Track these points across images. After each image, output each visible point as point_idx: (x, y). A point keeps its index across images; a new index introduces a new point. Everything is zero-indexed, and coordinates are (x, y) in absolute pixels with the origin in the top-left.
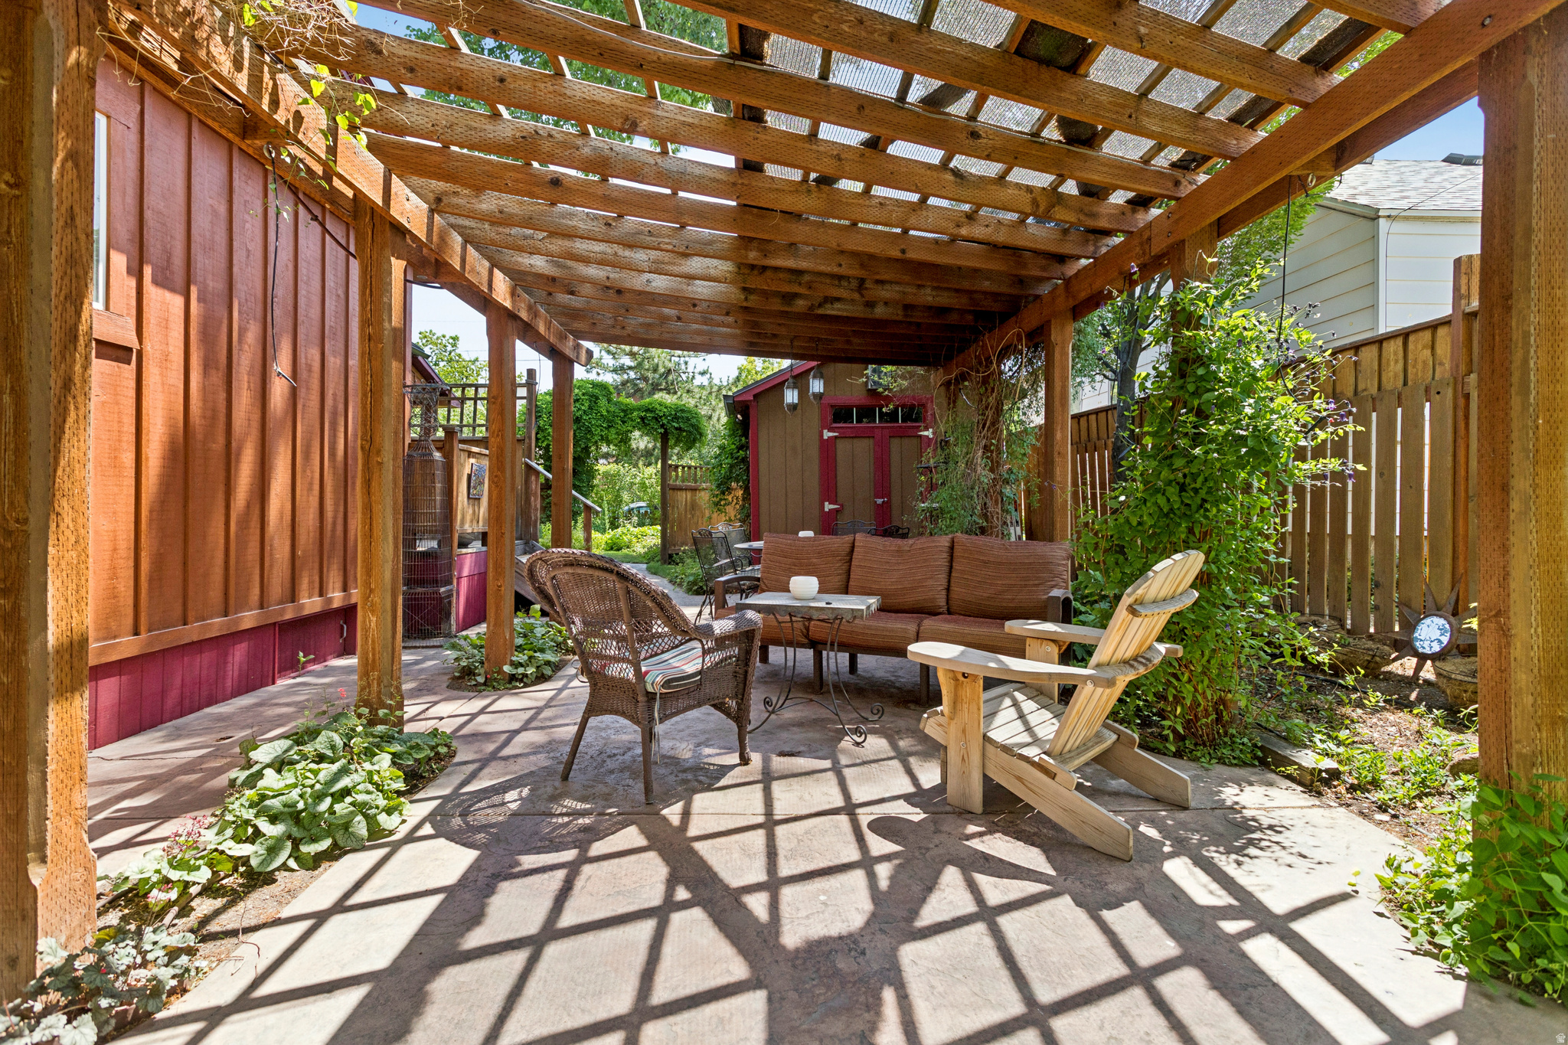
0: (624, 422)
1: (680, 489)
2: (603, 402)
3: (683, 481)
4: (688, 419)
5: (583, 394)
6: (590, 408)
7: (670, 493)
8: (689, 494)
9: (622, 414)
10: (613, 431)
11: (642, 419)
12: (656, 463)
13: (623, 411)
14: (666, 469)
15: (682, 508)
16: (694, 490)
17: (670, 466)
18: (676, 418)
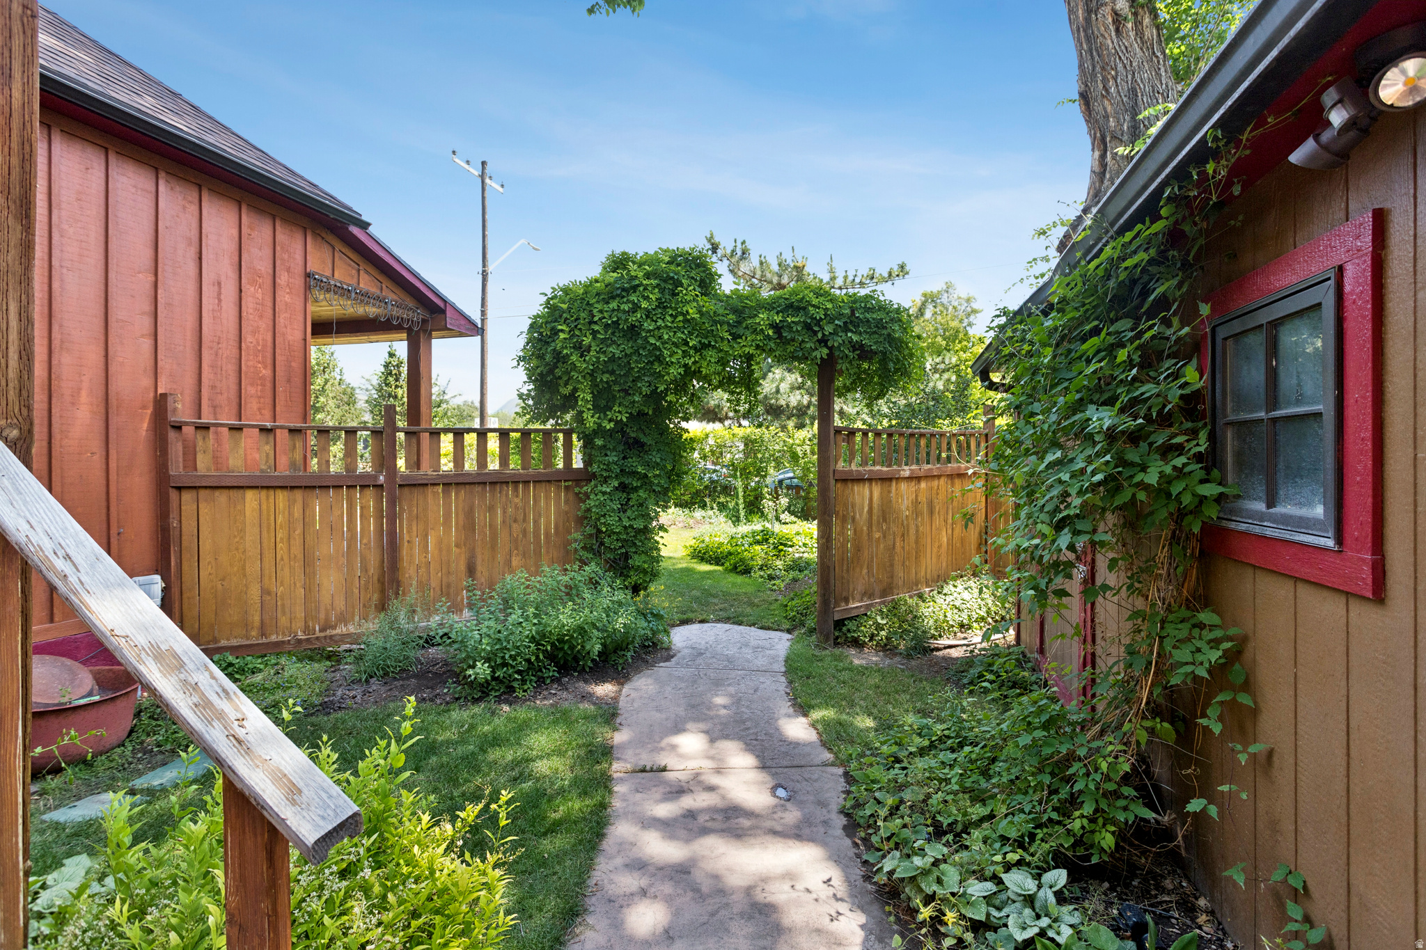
0: (736, 337)
1: (860, 480)
2: (689, 290)
3: (864, 463)
4: (880, 325)
5: (648, 276)
6: (661, 305)
7: (836, 489)
8: (877, 490)
9: (732, 318)
10: (711, 355)
11: (776, 327)
12: (812, 424)
13: (735, 311)
14: (828, 438)
15: (862, 517)
16: (886, 480)
17: (838, 431)
18: (852, 323)
